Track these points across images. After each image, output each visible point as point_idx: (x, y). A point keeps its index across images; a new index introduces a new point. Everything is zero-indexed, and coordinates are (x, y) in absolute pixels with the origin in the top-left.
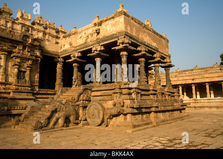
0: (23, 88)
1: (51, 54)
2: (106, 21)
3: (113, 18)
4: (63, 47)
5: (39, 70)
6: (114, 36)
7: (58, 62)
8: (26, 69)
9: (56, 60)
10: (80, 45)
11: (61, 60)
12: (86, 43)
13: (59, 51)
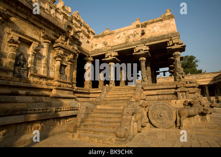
0: (65, 84)
1: (84, 52)
2: (152, 23)
3: (161, 20)
4: (94, 46)
5: (76, 66)
6: (166, 37)
7: (88, 61)
8: (67, 63)
9: (86, 59)
10: (119, 45)
11: (91, 59)
12: (126, 43)
13: (90, 50)
